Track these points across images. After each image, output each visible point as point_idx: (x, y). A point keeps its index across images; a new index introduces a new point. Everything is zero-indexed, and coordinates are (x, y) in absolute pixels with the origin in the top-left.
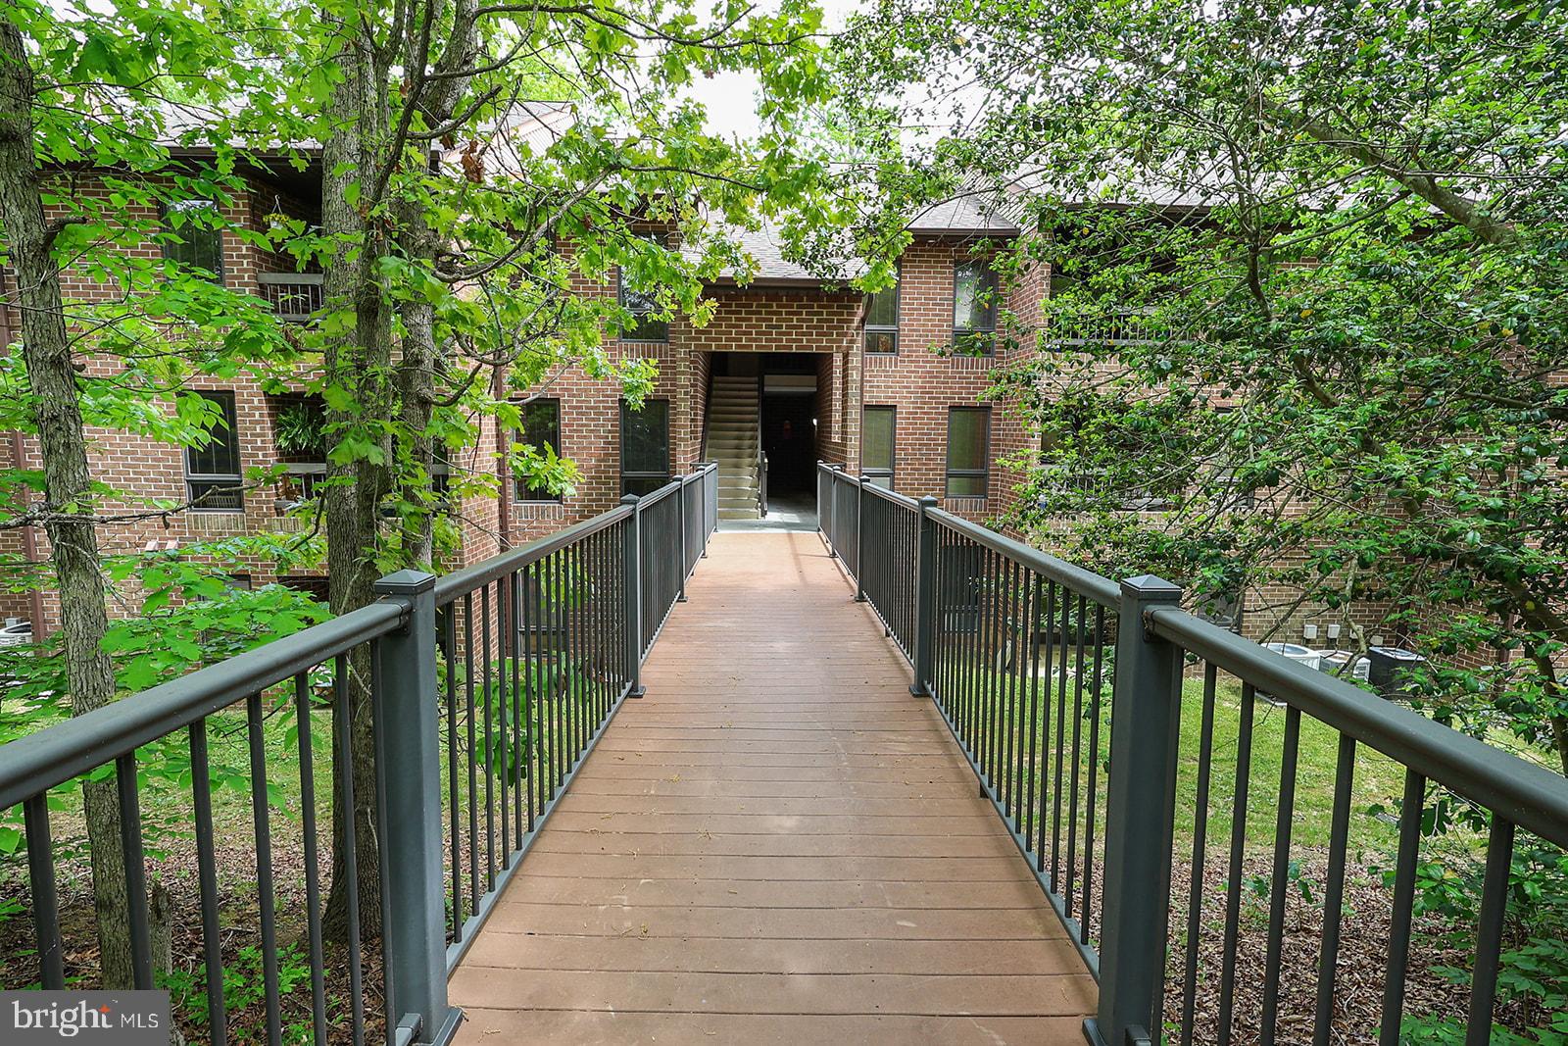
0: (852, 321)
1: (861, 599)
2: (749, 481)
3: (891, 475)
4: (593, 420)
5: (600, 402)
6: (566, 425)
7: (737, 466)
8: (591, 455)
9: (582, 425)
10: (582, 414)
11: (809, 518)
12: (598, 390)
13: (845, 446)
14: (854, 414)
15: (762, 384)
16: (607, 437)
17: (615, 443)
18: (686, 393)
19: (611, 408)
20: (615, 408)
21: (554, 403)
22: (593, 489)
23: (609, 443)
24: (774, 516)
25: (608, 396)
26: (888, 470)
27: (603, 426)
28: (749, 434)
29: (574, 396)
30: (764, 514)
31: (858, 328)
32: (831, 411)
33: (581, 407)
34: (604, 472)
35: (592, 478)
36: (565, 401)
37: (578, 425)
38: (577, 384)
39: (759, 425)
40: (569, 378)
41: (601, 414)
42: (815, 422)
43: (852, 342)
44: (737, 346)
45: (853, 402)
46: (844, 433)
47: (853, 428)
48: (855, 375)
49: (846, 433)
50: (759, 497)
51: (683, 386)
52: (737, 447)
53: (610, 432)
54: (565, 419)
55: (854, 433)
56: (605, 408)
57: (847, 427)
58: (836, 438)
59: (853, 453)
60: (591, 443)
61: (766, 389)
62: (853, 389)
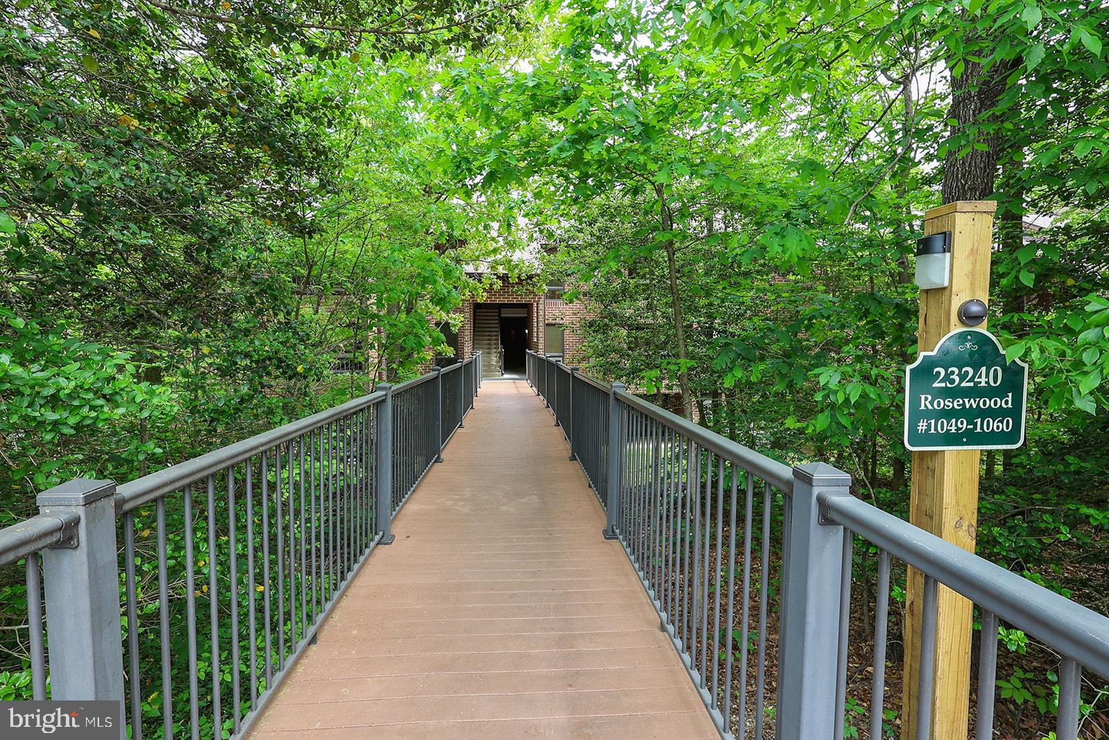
1: (538, 395)
2: (495, 359)
3: (563, 357)
7: (489, 353)
11: (522, 377)
13: (538, 343)
14: (541, 329)
15: (500, 313)
24: (506, 376)
26: (561, 354)
28: (494, 338)
30: (503, 375)
32: (533, 327)
39: (499, 333)
42: (527, 331)
45: (541, 322)
46: (538, 337)
47: (541, 335)
48: (541, 313)
50: (500, 367)
52: (489, 344)
55: (542, 337)
57: (539, 335)
58: (535, 340)
59: (541, 346)
61: (502, 315)
62: (541, 319)
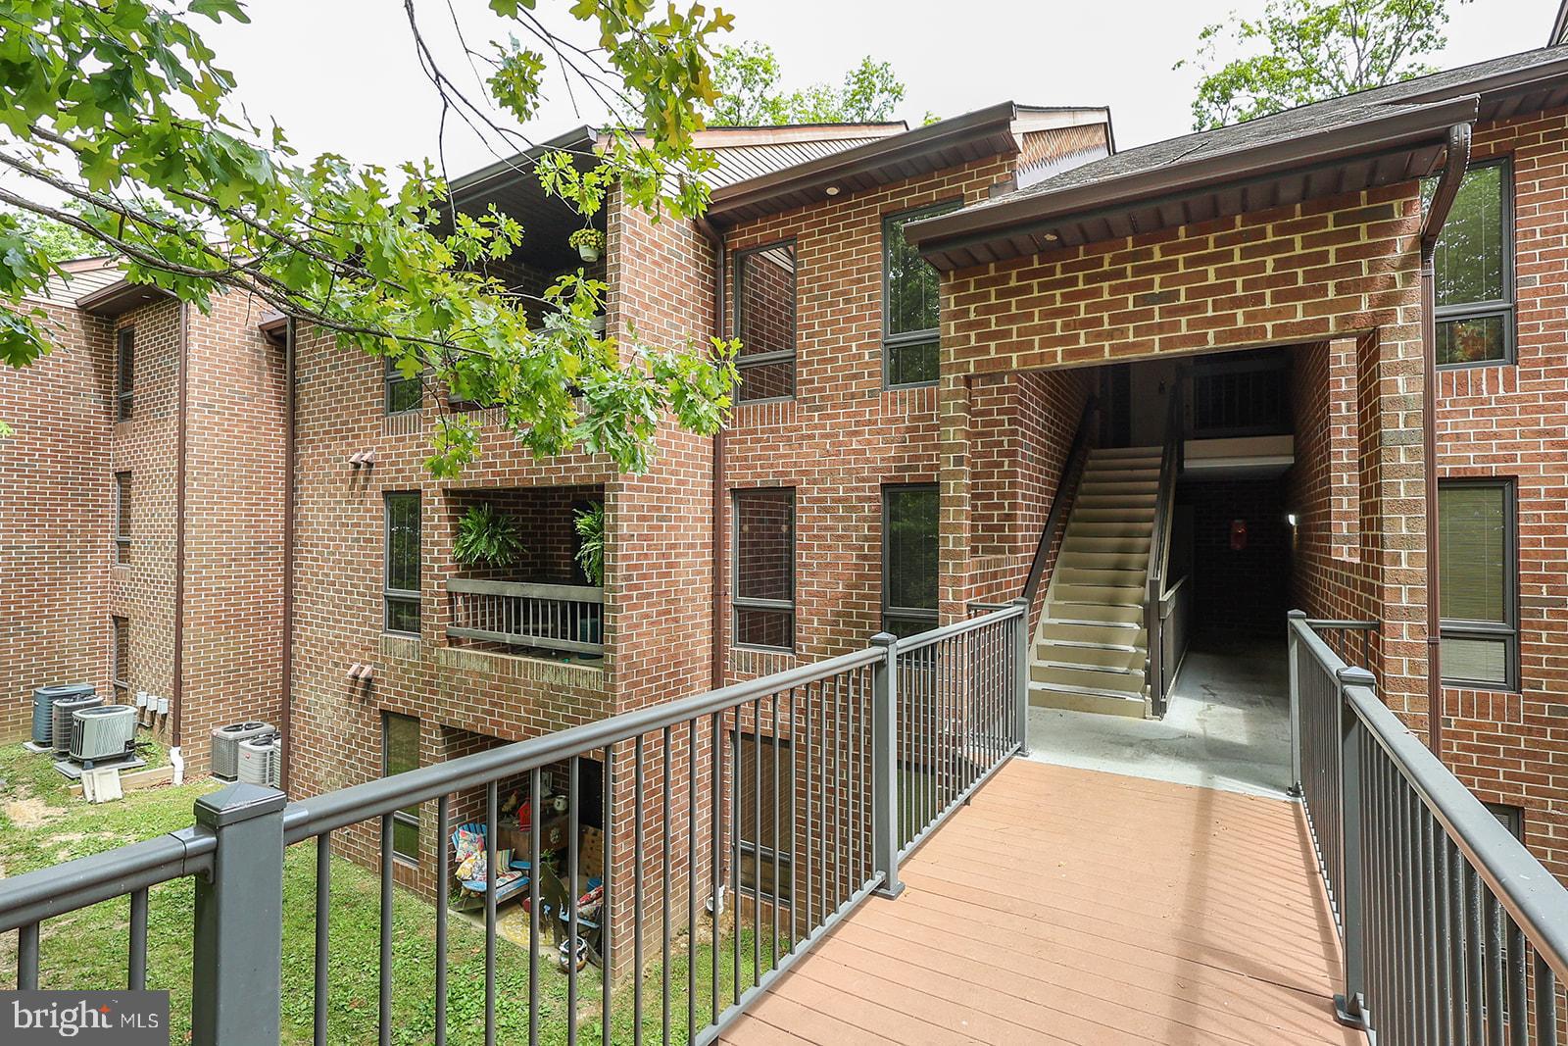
0: (1388, 247)
2: (1133, 631)
3: (1509, 639)
4: (842, 519)
5: (854, 489)
6: (804, 528)
7: (1107, 602)
8: (837, 577)
9: (826, 528)
10: (826, 510)
12: (849, 472)
13: (1377, 574)
16: (862, 548)
17: (874, 558)
18: (959, 461)
19: (870, 499)
20: (876, 499)
21: (788, 493)
22: (840, 633)
23: (865, 557)
25: (864, 480)
26: (1499, 627)
27: (857, 529)
28: (1143, 541)
29: (815, 482)
30: (1160, 706)
31: (1407, 263)
32: (1328, 492)
33: (824, 500)
34: (856, 606)
35: (838, 614)
36: (802, 491)
37: (820, 529)
38: (819, 463)
40: (808, 455)
41: (854, 509)
42: (1292, 519)
43: (1391, 300)
44: (1067, 355)
45: (1401, 457)
47: (1403, 526)
49: (1378, 541)
50: (1149, 671)
51: (951, 448)
53: (866, 539)
54: (802, 519)
55: (1408, 542)
56: (860, 499)
58: (1345, 553)
60: (837, 557)
61: (1187, 465)
